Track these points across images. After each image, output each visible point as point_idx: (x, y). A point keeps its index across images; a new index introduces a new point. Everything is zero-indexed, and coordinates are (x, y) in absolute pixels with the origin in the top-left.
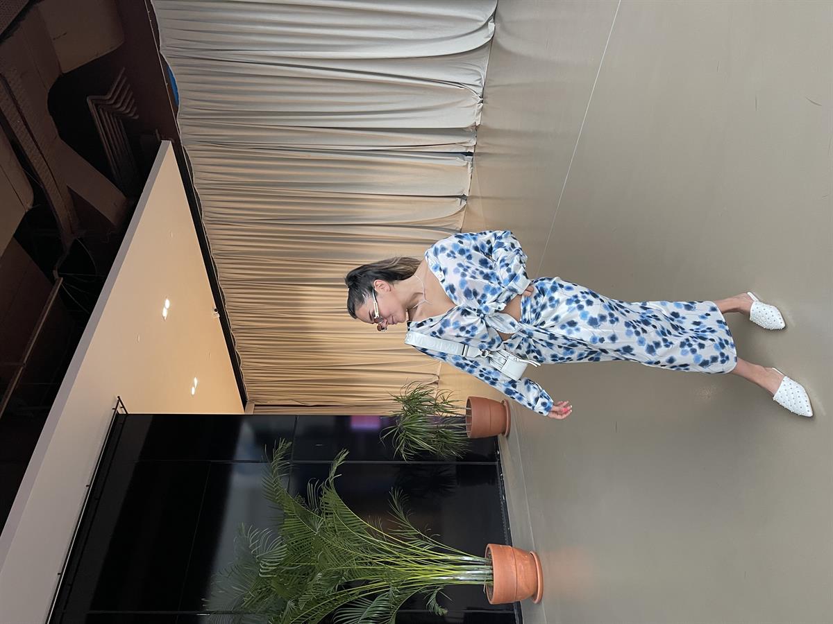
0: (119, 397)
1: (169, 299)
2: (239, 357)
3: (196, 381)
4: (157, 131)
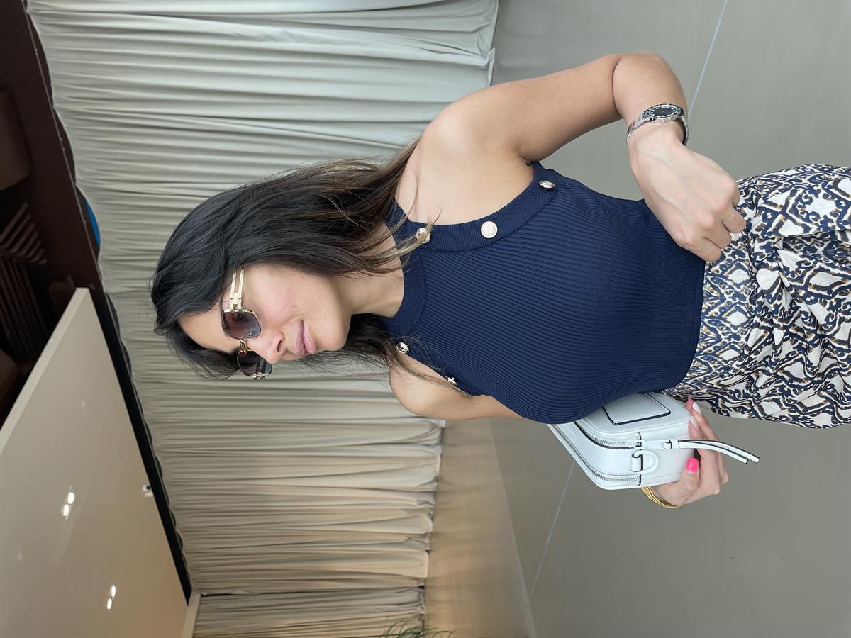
1: (73, 492)
2: (180, 539)
3: (113, 590)
4: (69, 278)
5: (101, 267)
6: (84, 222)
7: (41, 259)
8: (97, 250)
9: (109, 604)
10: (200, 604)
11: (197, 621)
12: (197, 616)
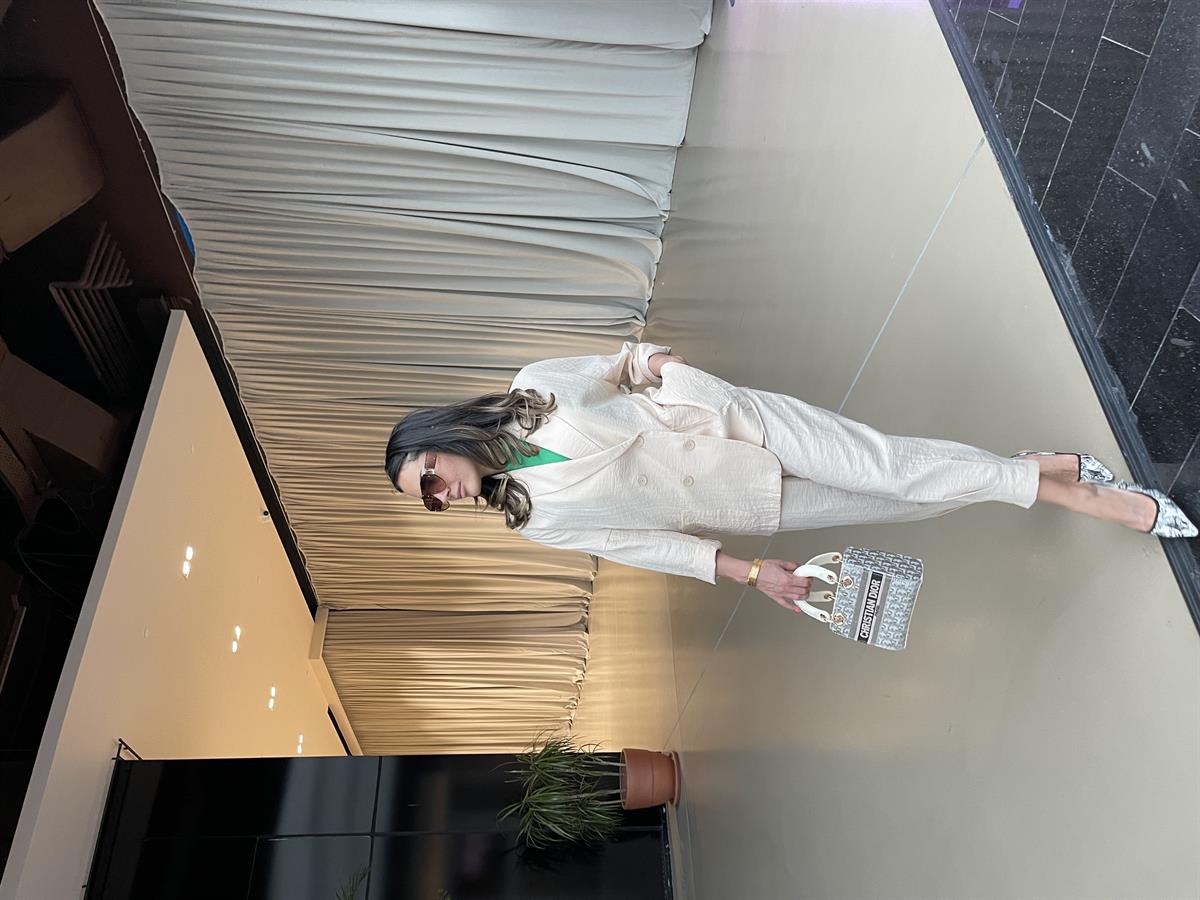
0: (120, 740)
1: (191, 545)
2: (303, 558)
3: (238, 631)
4: (162, 300)
5: (196, 278)
6: (174, 232)
7: (127, 282)
8: (192, 265)
9: (235, 647)
11: (326, 638)
12: (326, 634)
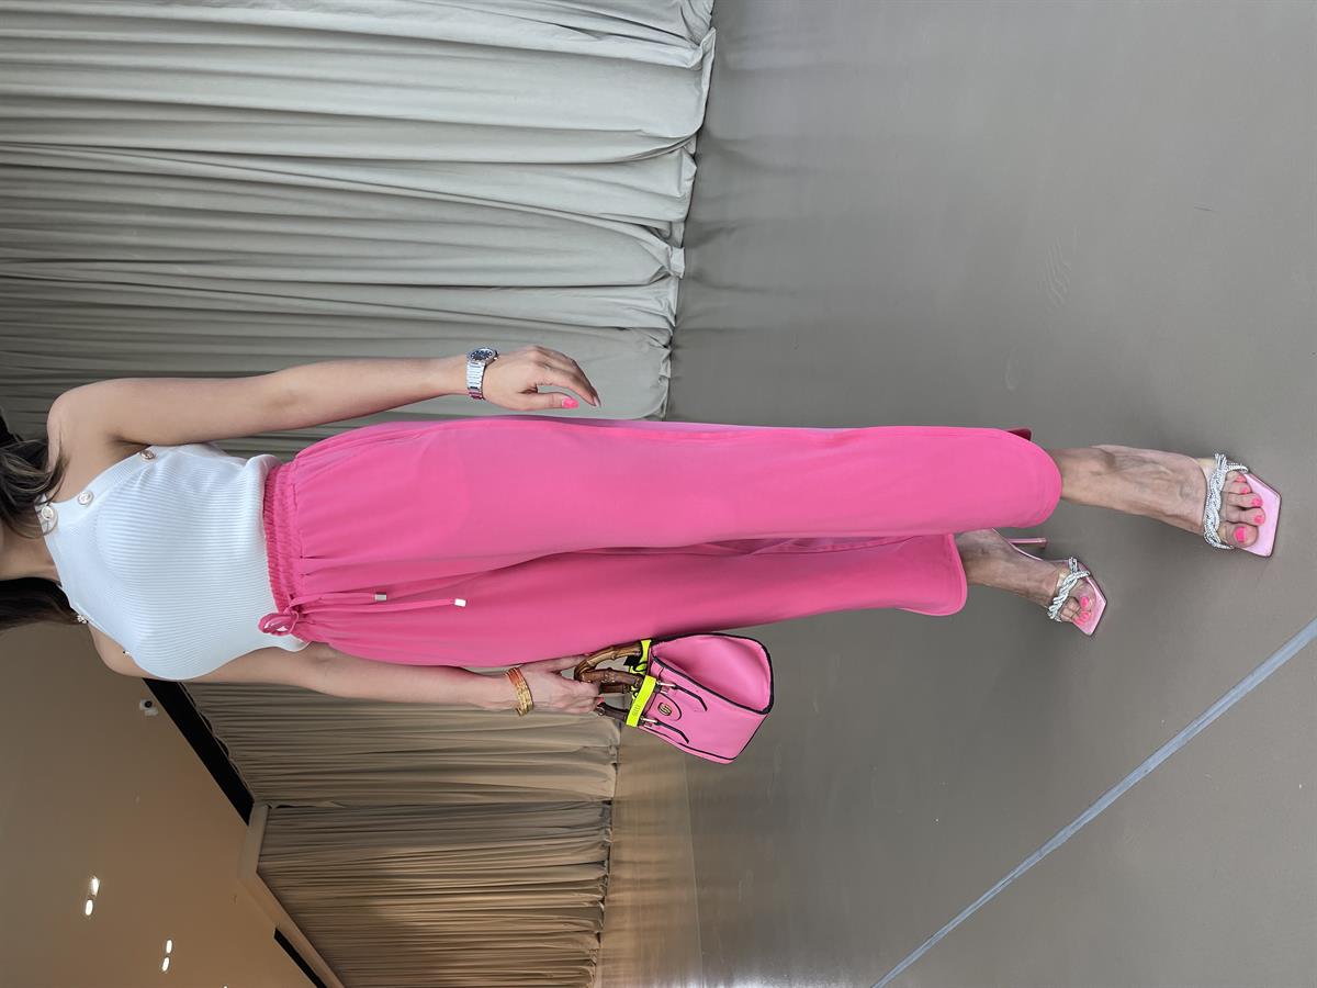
3: (95, 884)
9: (89, 907)
10: (268, 820)
11: (263, 846)
12: (263, 839)
